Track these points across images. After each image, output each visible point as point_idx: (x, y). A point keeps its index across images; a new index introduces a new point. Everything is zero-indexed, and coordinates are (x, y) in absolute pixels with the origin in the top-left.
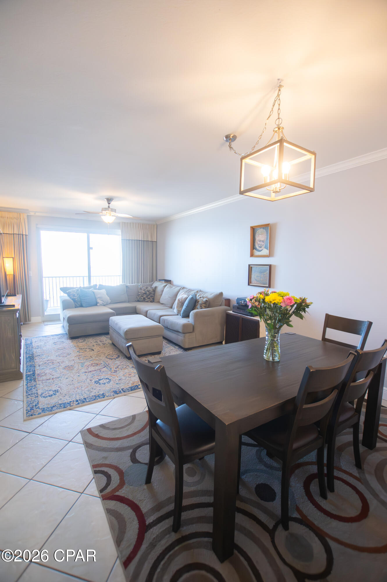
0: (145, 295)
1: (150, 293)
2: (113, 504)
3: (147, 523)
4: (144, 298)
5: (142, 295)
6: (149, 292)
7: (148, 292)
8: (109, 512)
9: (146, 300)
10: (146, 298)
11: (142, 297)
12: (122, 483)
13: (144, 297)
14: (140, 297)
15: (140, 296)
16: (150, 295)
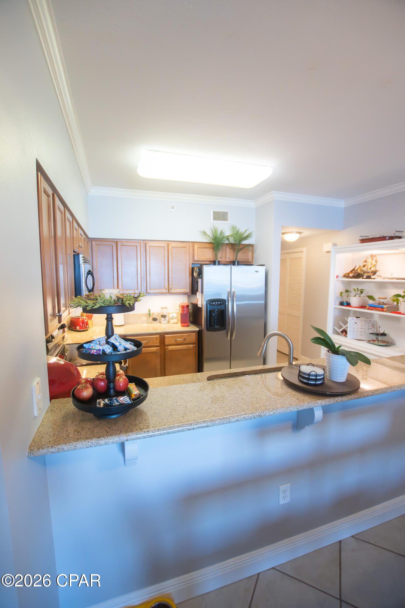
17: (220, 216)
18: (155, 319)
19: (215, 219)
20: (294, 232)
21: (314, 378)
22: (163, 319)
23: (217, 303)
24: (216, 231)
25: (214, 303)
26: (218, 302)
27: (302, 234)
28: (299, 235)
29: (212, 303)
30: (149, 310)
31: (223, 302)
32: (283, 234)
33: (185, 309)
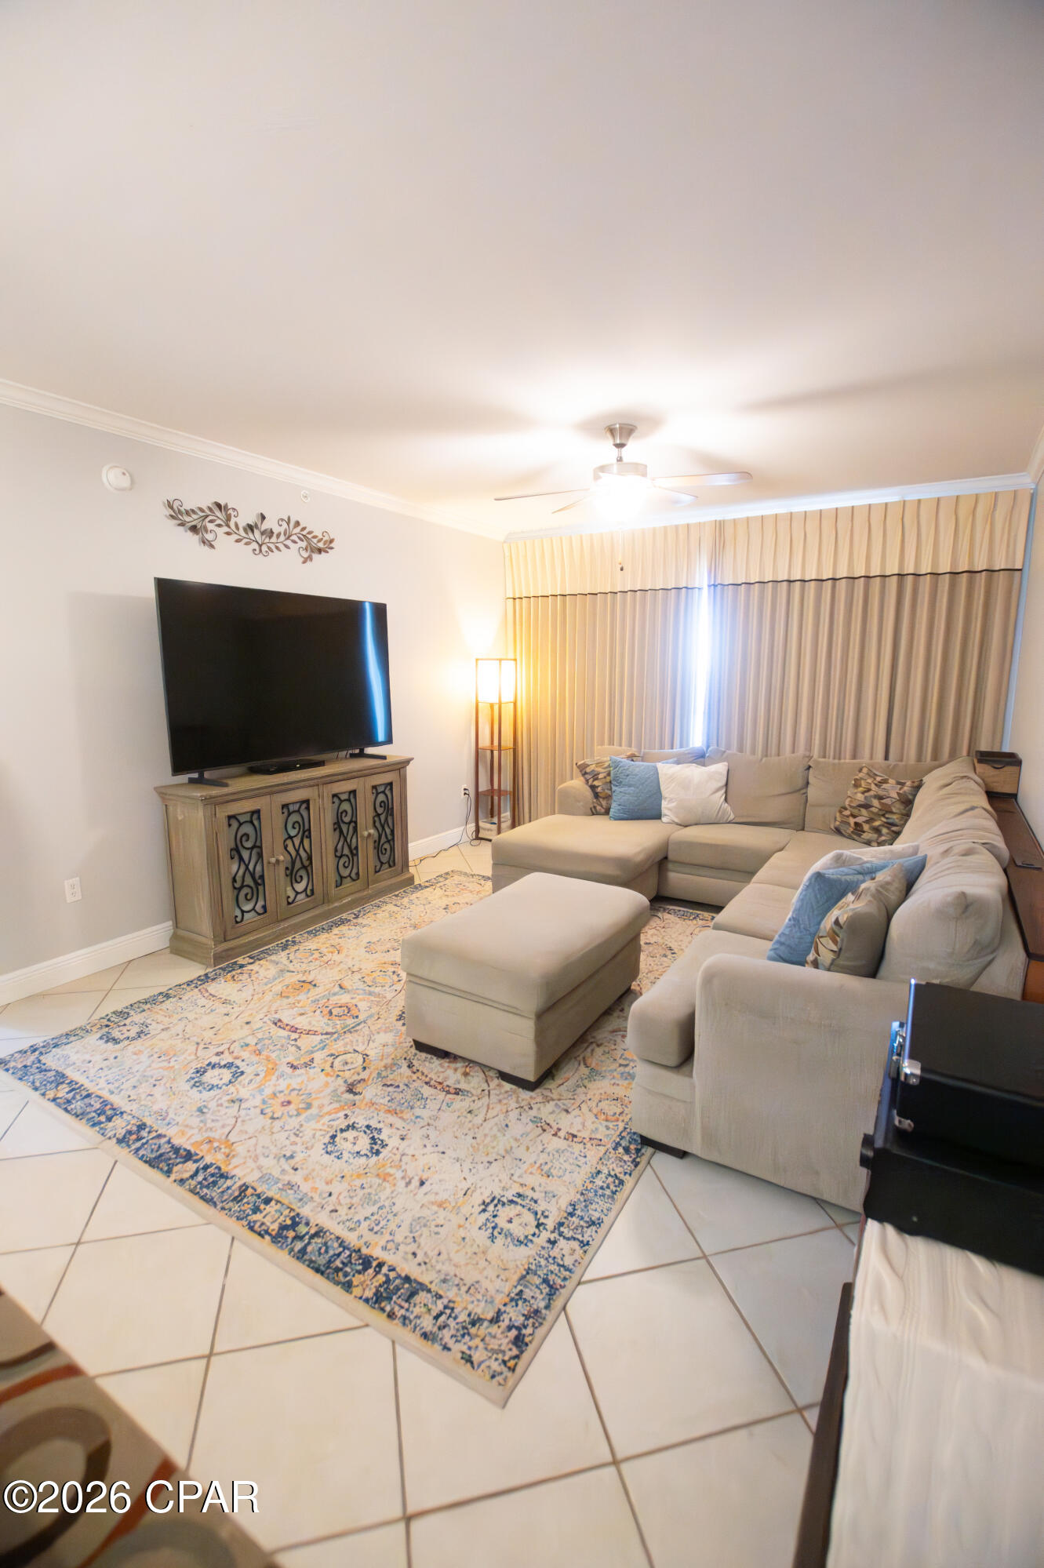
0: (864, 811)
1: (886, 811)
4: (856, 824)
5: (856, 812)
6: (882, 801)
7: (875, 802)
9: (865, 836)
10: (866, 827)
11: (852, 821)
13: (859, 820)
14: (848, 816)
15: (847, 813)
16: (883, 815)
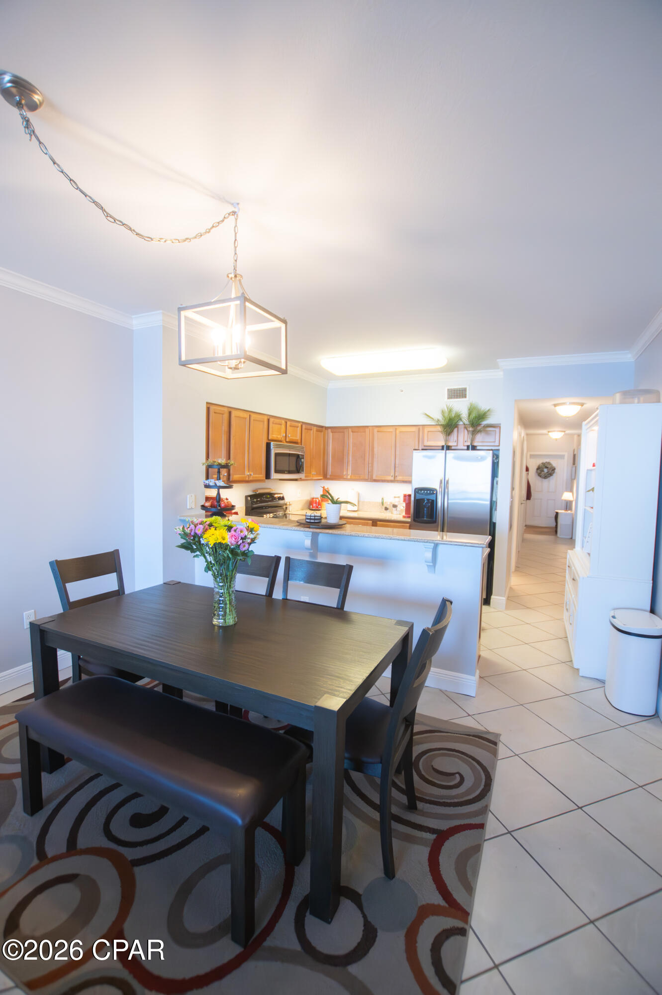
2: (458, 894)
3: (434, 836)
8: (470, 889)
12: (426, 911)
17: (459, 393)
18: (386, 509)
19: (450, 397)
20: (568, 403)
21: (313, 518)
22: (394, 509)
23: (426, 492)
24: (450, 411)
25: (423, 492)
26: (430, 492)
27: (585, 406)
28: (579, 407)
29: (420, 492)
30: (383, 499)
31: (432, 491)
32: (555, 405)
33: (407, 497)
